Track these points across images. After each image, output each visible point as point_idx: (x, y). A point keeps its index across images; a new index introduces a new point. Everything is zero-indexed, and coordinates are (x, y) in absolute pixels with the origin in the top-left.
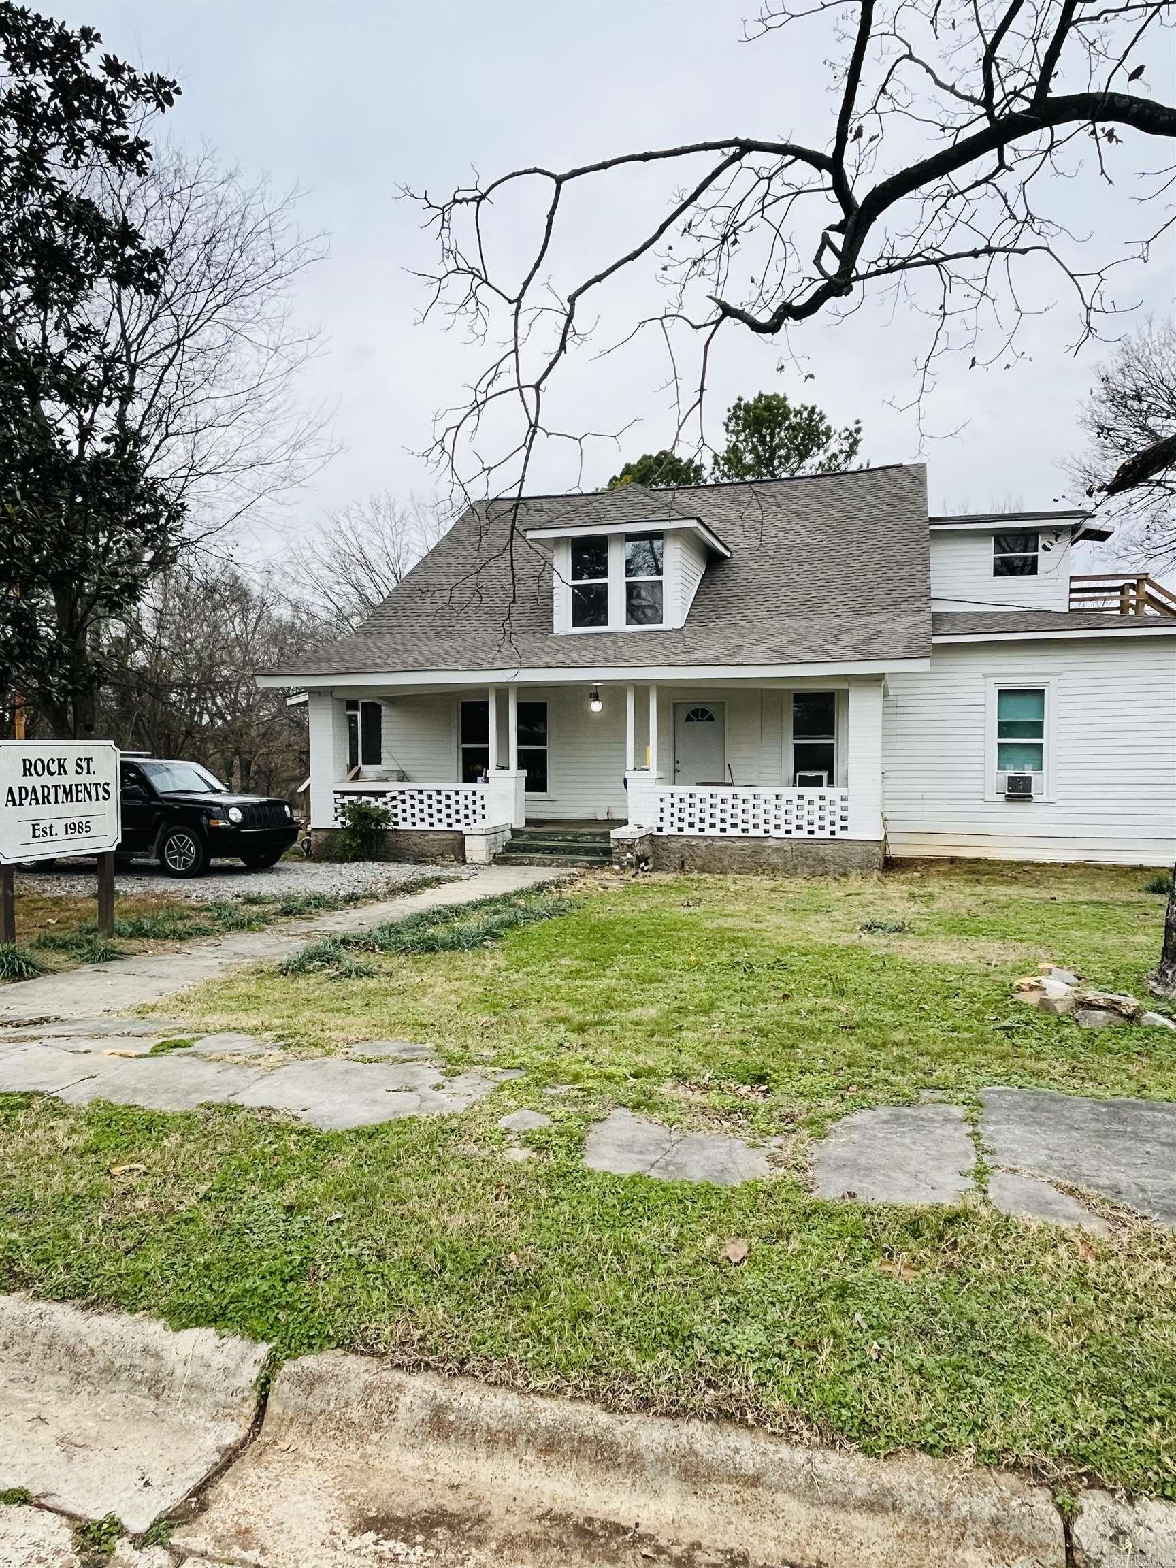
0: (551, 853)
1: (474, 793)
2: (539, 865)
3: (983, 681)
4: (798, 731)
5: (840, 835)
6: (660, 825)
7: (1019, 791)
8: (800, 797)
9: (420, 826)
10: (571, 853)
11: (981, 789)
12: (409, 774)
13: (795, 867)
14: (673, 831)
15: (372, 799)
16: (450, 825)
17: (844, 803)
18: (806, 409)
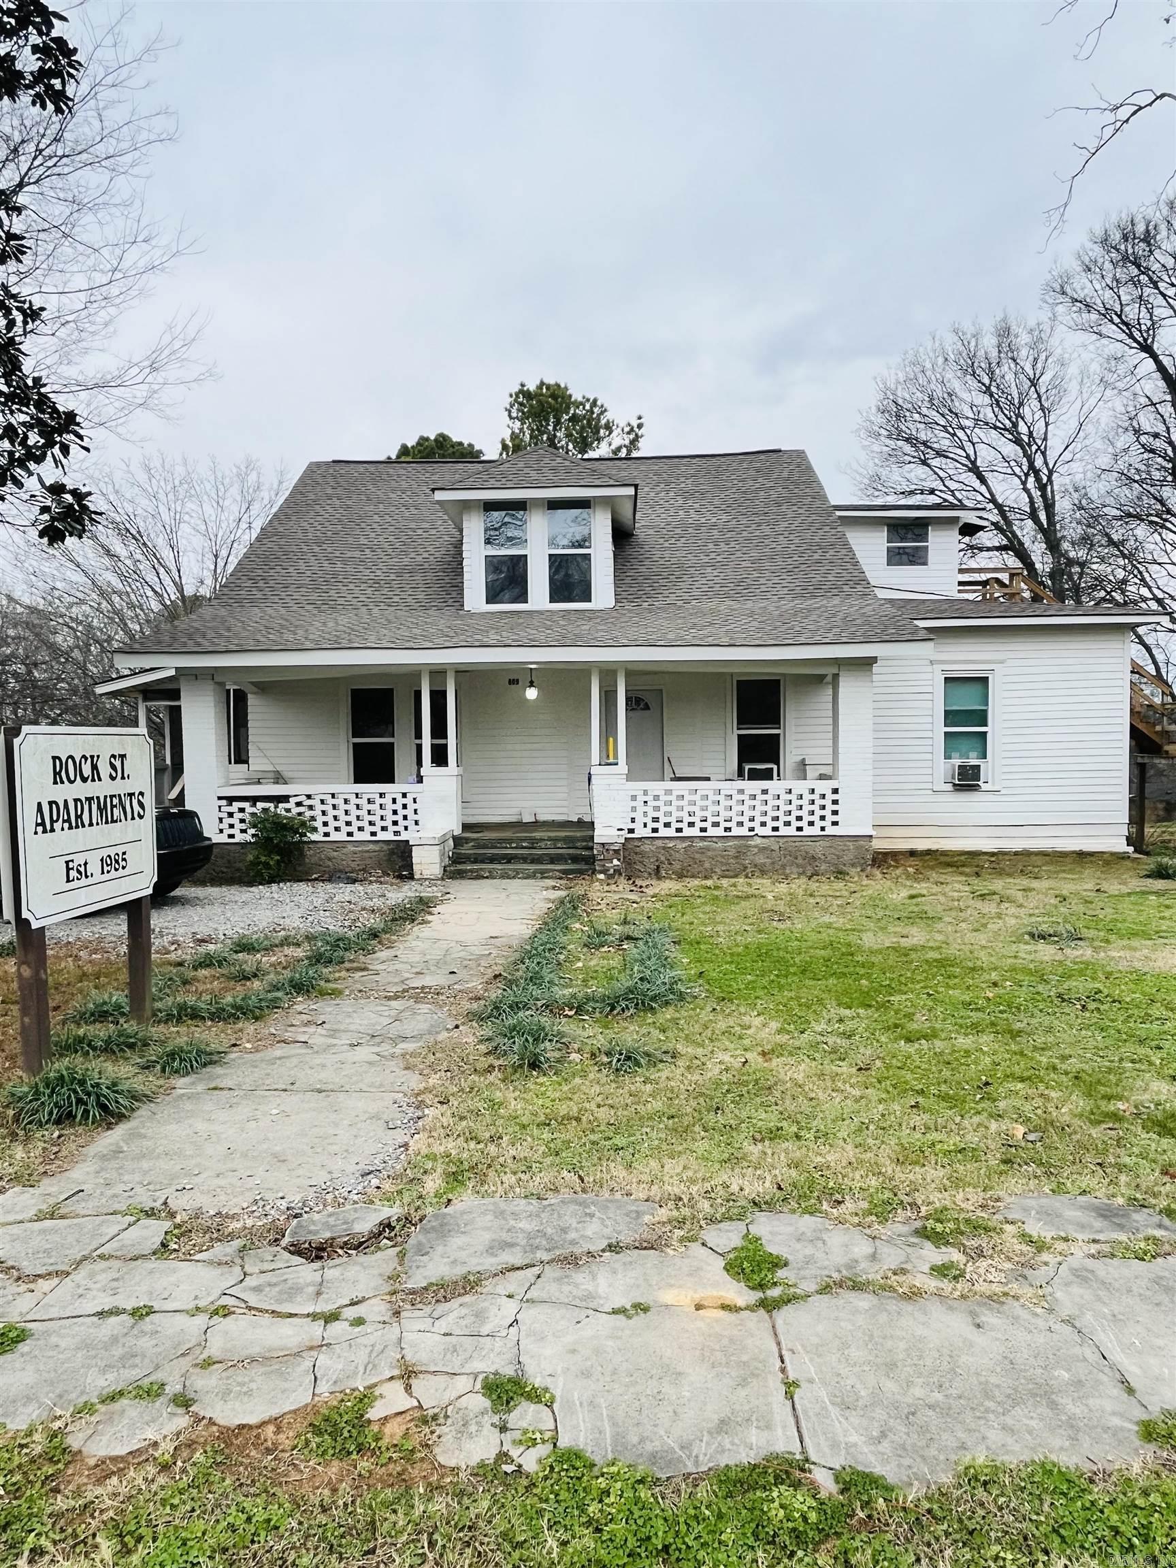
0: (509, 862)
1: (404, 795)
2: (502, 877)
3: (929, 669)
4: (742, 721)
5: (831, 830)
6: (631, 826)
7: (967, 780)
8: (765, 792)
9: (335, 836)
10: (533, 862)
11: (929, 779)
12: (286, 774)
13: (784, 867)
14: (647, 833)
15: (271, 806)
16: (373, 834)
17: (835, 797)
18: (588, 400)
